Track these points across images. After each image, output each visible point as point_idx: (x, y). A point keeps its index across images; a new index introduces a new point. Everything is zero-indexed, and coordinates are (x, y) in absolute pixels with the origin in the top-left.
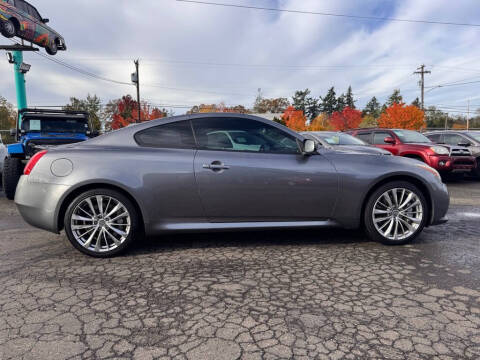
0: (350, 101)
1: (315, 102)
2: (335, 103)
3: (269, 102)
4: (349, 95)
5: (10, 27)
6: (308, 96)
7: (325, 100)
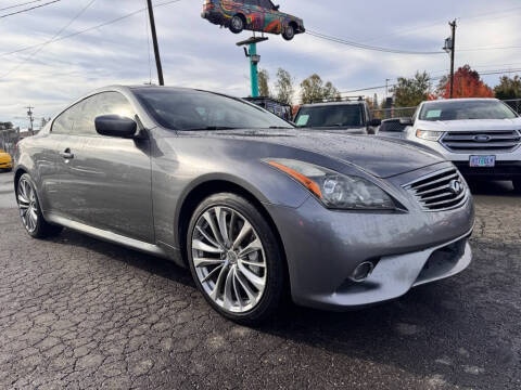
5: (237, 23)
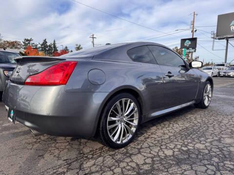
0: (55, 47)
1: (36, 46)
2: (47, 47)
3: (8, 42)
4: (54, 44)
6: (31, 42)
7: (42, 45)
